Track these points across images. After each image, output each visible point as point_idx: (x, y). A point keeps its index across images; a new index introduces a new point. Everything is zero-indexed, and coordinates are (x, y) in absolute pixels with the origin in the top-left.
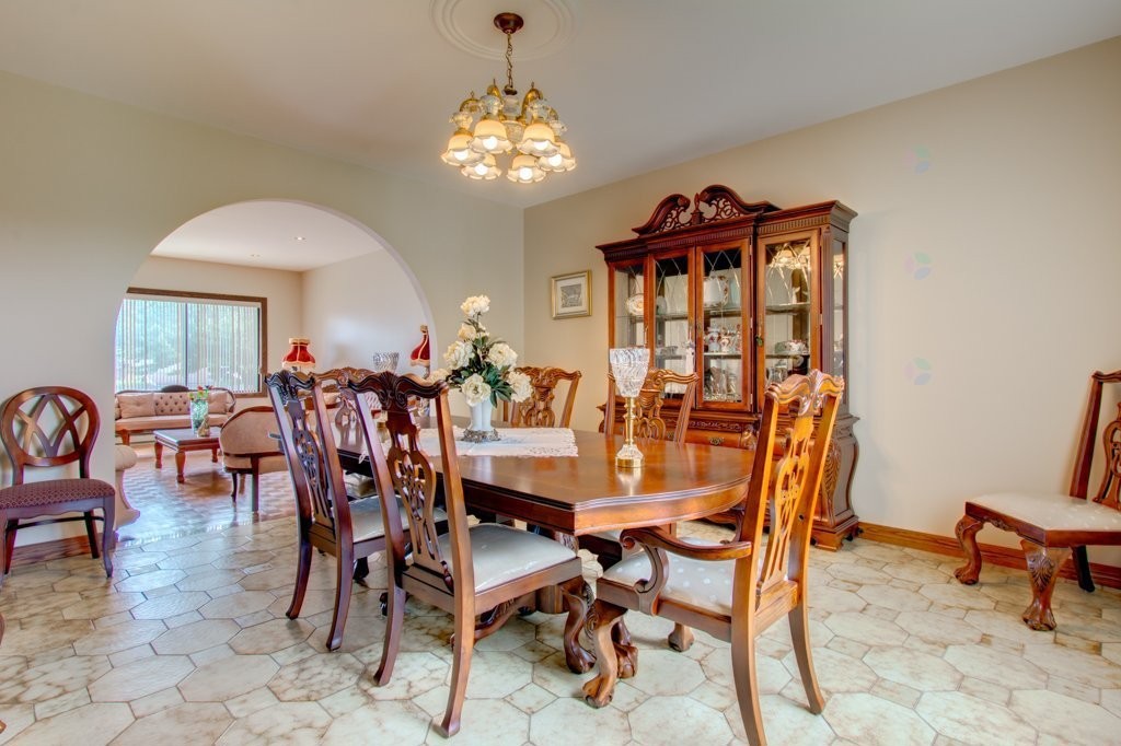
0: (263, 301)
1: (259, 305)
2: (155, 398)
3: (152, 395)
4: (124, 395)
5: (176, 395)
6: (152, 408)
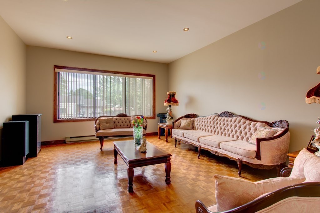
0: (154, 76)
1: (152, 78)
2: (114, 120)
3: (113, 118)
4: (101, 118)
5: (122, 118)
6: (112, 125)
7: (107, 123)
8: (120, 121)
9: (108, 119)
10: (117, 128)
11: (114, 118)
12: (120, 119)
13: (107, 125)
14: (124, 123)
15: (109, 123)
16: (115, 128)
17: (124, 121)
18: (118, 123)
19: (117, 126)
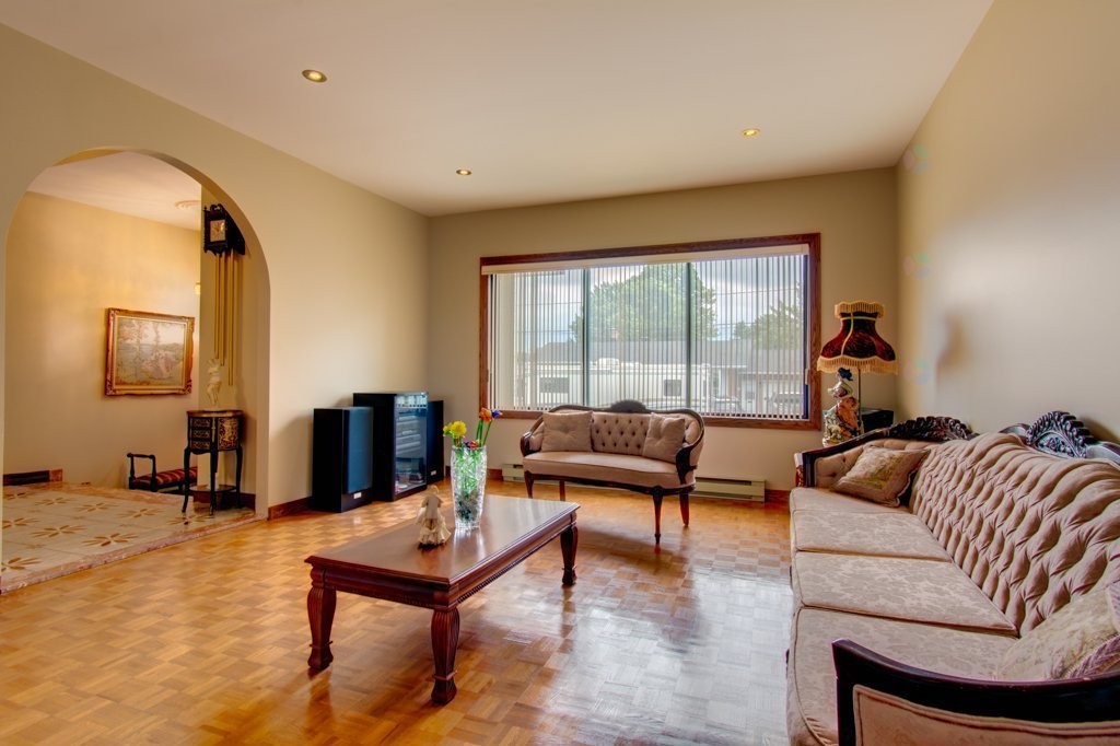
7: (566, 430)
8: (615, 429)
9: (570, 417)
10: (604, 452)
11: (595, 413)
12: (617, 421)
13: (566, 437)
14: (627, 435)
15: (574, 429)
16: (595, 450)
17: (628, 428)
18: (610, 433)
19: (604, 444)
